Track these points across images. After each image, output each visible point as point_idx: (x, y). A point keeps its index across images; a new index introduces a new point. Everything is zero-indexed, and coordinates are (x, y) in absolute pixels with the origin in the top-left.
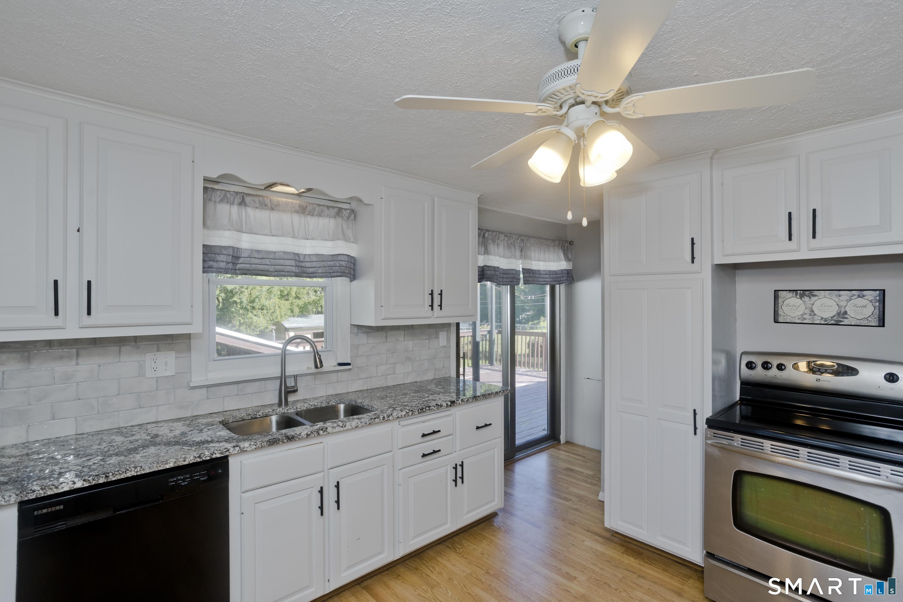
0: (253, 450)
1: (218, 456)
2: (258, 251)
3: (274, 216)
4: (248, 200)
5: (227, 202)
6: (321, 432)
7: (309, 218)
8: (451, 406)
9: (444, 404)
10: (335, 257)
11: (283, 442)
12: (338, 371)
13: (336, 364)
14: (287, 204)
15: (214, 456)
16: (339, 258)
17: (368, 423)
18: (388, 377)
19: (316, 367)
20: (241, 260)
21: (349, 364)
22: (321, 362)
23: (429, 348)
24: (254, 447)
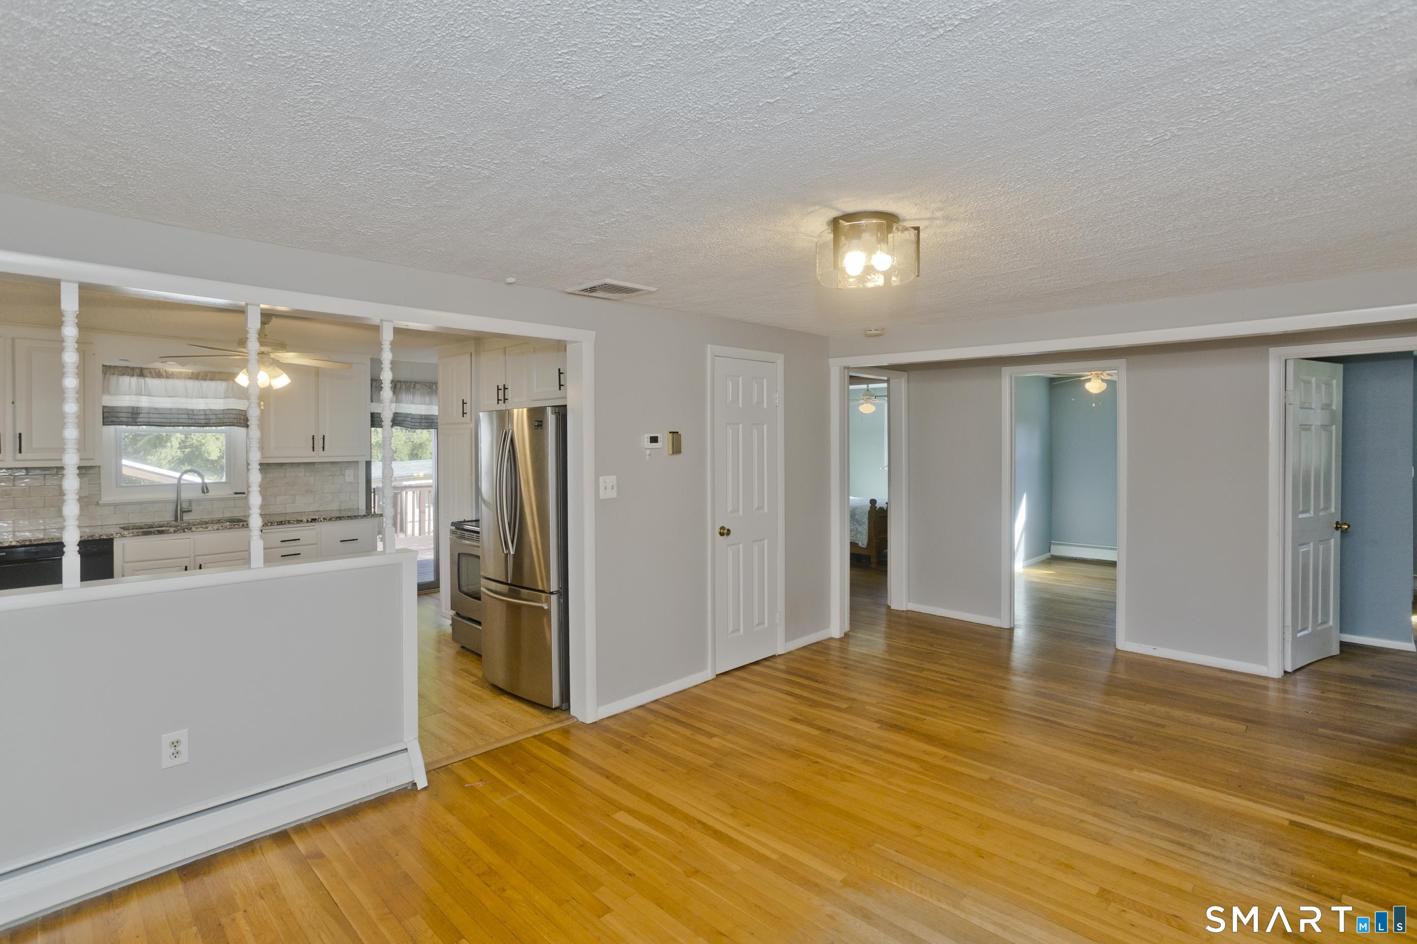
0: (130, 537)
1: (105, 537)
2: (156, 409)
3: (170, 382)
4: (145, 372)
5: (128, 375)
6: (186, 530)
7: (202, 382)
8: (311, 522)
9: (305, 520)
10: (226, 412)
11: (155, 534)
12: (235, 499)
13: (232, 493)
14: (181, 373)
15: (102, 537)
16: (228, 412)
17: (228, 527)
18: (287, 505)
19: (203, 492)
20: (141, 416)
21: (244, 493)
22: (207, 489)
23: (333, 484)
24: (132, 535)
